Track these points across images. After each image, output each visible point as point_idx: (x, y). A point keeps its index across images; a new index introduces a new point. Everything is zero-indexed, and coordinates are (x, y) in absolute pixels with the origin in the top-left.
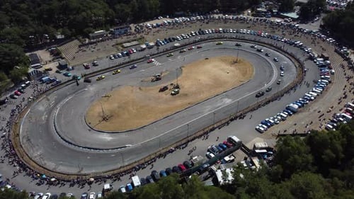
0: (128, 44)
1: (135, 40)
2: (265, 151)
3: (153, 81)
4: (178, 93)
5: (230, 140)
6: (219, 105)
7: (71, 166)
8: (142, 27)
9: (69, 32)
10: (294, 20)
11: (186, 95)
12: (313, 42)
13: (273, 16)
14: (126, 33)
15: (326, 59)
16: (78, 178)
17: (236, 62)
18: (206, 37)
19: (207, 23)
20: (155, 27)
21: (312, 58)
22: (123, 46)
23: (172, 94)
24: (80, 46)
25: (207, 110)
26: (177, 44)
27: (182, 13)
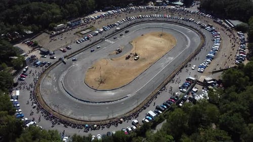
0: (84, 32)
1: (88, 29)
2: (212, 82)
3: (117, 53)
4: (138, 58)
5: (188, 80)
6: (168, 61)
7: (99, 116)
8: (88, 19)
9: (37, 28)
10: (181, 6)
11: (144, 59)
12: (199, 18)
13: (168, 5)
14: (79, 24)
15: (211, 27)
16: (110, 121)
17: (162, 35)
18: (133, 21)
19: (130, 13)
20: (97, 19)
21: (203, 27)
22: (81, 34)
23: (135, 59)
24: (50, 37)
25: (163, 66)
26: (118, 28)
27: (110, 7)
